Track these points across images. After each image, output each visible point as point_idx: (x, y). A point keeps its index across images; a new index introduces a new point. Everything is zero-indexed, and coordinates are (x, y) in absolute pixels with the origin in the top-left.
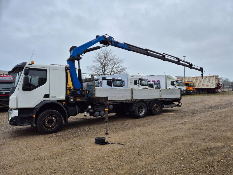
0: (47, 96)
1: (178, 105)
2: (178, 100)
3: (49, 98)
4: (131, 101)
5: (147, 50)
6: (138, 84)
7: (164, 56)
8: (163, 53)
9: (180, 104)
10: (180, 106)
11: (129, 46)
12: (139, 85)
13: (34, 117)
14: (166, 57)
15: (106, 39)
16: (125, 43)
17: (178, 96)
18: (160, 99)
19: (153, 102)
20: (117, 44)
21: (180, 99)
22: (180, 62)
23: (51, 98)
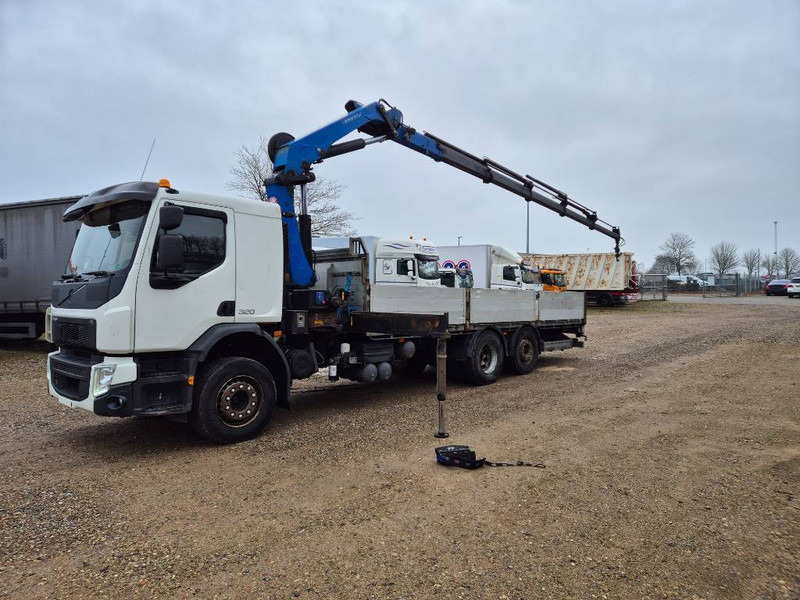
0: (227, 308)
1: (576, 343)
2: (577, 327)
3: (234, 315)
4: (462, 328)
5: (486, 162)
6: (410, 273)
7: (529, 186)
8: (527, 176)
9: (580, 339)
10: (581, 345)
11: (442, 146)
12: (414, 275)
13: (191, 383)
14: (534, 189)
15: (384, 118)
16: (427, 135)
17: (576, 314)
18: (537, 322)
19: (517, 331)
20: (408, 138)
21: (584, 322)
22: (568, 207)
23: (239, 317)
